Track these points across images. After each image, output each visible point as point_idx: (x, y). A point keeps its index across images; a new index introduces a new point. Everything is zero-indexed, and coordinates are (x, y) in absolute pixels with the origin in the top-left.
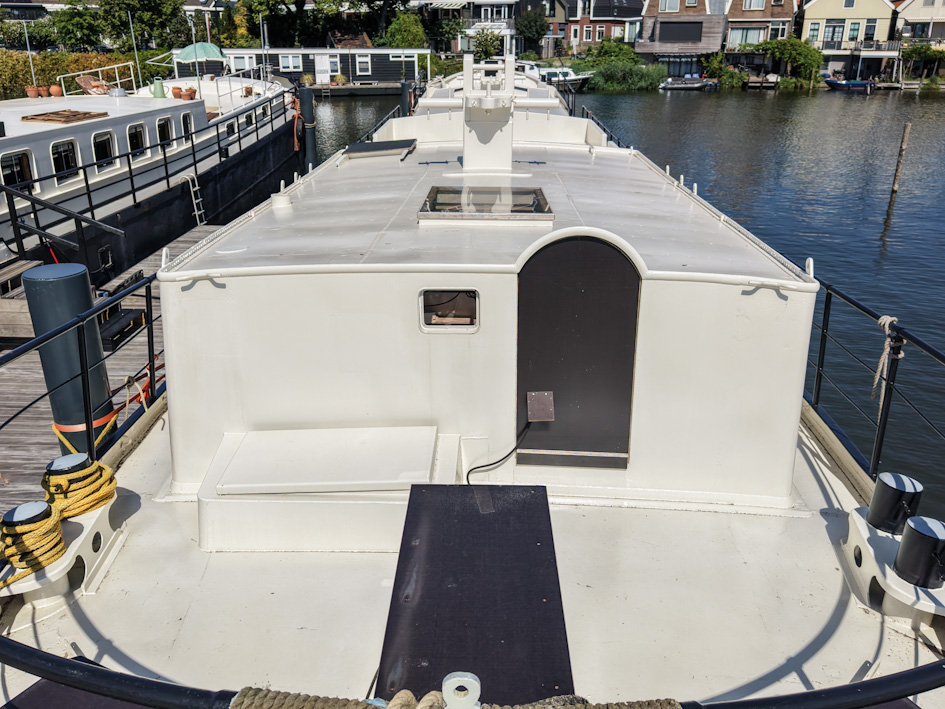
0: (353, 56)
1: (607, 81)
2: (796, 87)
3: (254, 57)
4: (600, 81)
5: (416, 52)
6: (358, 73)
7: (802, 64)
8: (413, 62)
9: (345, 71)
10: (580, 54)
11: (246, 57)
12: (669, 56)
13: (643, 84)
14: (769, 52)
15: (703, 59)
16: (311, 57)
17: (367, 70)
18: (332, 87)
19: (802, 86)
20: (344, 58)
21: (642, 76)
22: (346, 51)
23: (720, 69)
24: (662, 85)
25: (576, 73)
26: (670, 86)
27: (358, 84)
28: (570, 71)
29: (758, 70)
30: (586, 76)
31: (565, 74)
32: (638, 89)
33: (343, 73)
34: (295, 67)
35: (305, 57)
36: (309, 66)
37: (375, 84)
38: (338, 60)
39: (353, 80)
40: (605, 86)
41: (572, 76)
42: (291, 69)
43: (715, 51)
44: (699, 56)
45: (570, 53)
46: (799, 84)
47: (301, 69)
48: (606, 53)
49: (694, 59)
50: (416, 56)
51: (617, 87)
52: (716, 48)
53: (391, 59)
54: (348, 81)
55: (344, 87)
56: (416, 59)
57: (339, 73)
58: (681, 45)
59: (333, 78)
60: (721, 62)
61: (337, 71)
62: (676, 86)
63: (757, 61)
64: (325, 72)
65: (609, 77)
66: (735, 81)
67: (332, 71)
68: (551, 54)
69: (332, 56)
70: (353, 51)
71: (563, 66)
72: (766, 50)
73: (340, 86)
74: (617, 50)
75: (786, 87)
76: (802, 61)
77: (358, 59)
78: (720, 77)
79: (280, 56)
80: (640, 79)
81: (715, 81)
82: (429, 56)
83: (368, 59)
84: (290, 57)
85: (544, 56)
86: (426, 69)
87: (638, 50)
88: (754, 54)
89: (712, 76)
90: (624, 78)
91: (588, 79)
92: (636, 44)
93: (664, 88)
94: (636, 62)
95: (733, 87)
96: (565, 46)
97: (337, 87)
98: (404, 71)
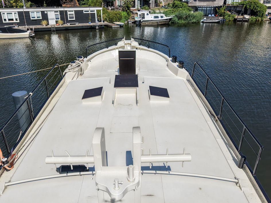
0: (66, 11)
1: (179, 19)
2: (256, 21)
3: (17, 13)
4: (176, 19)
5: (95, 9)
6: (69, 19)
7: (259, 11)
8: (95, 13)
9: (62, 19)
10: (165, 6)
11: (13, 13)
12: (202, 7)
13: (194, 20)
14: (245, 5)
15: (217, 9)
16: (46, 12)
17: (73, 18)
18: (56, 26)
19: (259, 20)
20: (61, 12)
21: (194, 17)
22: (62, 9)
23: (224, 13)
24: (202, 20)
25: (166, 16)
26: (205, 21)
27: (68, 25)
28: (164, 15)
29: (239, 13)
30: (170, 17)
31: (162, 17)
32: (192, 23)
33: (61, 19)
34: (38, 17)
35: (43, 12)
36: (45, 17)
37: (77, 24)
38: (59, 13)
39: (67, 23)
40: (178, 21)
41: (165, 18)
42: (36, 18)
43: (222, 5)
44: (215, 8)
45: (161, 5)
46: (257, 19)
47: (41, 18)
48: (176, 6)
49: (212, 8)
50: (96, 11)
51: (183, 22)
52: (221, 3)
53: (84, 12)
54: (64, 23)
55: (62, 26)
56: (95, 12)
57: (60, 20)
58: (207, 2)
59: (57, 22)
60: (225, 10)
61: (59, 19)
62: (208, 21)
63: (238, 9)
64: (53, 19)
65: (180, 18)
66: (231, 18)
67: (56, 19)
68: (153, 6)
69: (55, 12)
70: (66, 9)
71: (160, 13)
72: (243, 4)
73: (61, 26)
74: (181, 5)
75: (252, 21)
76: (259, 9)
77: (69, 13)
78: (224, 16)
79: (30, 12)
80: (193, 18)
81: (222, 18)
82: (101, 11)
83: (73, 13)
84: (35, 12)
85: (151, 7)
86: (100, 16)
87: (189, 5)
88: (238, 6)
89: (220, 16)
90: (186, 18)
91: (171, 18)
92: (189, 2)
93: (203, 22)
94: (190, 11)
95: (230, 21)
96: (159, 3)
97: (59, 26)
98: (90, 18)
